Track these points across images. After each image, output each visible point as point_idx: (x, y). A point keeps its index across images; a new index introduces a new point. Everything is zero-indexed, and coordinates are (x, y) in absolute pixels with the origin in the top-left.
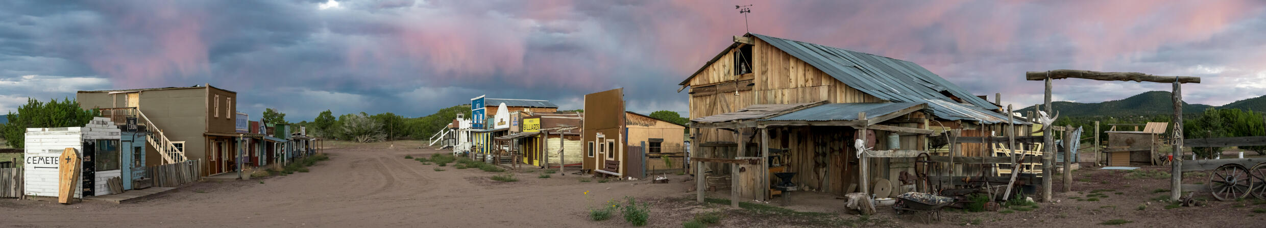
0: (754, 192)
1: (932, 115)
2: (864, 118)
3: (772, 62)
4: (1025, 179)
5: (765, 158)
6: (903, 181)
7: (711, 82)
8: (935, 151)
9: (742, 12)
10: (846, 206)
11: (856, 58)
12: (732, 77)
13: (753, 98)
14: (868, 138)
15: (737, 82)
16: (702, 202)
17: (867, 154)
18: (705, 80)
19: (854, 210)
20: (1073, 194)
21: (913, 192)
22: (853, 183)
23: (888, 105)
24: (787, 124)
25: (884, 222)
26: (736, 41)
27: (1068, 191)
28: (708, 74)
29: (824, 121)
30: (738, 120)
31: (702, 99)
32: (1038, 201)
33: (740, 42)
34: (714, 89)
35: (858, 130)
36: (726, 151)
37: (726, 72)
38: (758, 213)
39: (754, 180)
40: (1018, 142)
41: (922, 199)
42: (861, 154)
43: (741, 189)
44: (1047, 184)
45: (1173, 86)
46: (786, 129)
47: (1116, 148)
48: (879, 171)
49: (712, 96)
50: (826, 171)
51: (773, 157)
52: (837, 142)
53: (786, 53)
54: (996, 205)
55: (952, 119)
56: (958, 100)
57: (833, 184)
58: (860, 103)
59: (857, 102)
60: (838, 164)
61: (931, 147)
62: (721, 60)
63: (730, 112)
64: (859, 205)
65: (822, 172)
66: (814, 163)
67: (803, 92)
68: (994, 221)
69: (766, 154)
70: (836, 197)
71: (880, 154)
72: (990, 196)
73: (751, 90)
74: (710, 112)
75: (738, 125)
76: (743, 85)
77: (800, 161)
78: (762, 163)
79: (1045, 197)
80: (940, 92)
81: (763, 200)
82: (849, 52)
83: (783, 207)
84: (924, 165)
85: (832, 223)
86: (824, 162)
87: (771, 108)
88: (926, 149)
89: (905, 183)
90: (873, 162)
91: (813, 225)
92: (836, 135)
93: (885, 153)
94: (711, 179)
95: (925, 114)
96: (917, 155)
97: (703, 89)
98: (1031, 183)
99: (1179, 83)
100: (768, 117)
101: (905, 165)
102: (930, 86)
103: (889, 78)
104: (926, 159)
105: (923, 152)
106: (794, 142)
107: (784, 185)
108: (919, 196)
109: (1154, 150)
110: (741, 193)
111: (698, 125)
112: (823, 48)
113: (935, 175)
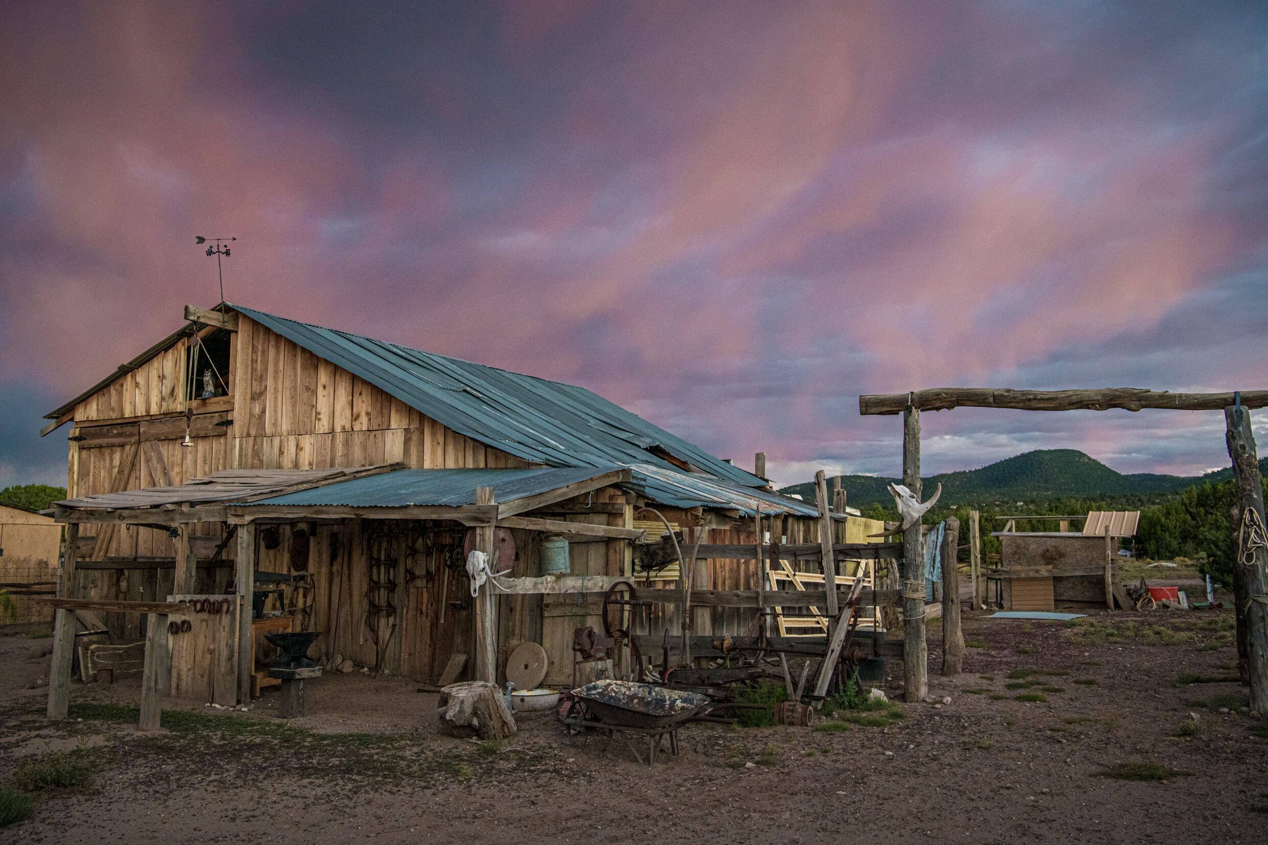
0: (211, 684)
1: (641, 495)
2: (489, 500)
3: (276, 372)
4: (860, 645)
5: (242, 597)
6: (582, 651)
7: (127, 414)
8: (648, 578)
9: (210, 253)
10: (442, 717)
11: (466, 374)
12: (180, 404)
13: (227, 454)
14: (499, 548)
15: (188, 415)
16: (60, 718)
17: (494, 586)
18: (113, 409)
19: (463, 727)
20: (972, 680)
21: (608, 681)
22: (458, 652)
23: (540, 473)
24: (302, 515)
25: (538, 759)
26: (192, 318)
27: (956, 672)
28: (120, 394)
29: (393, 508)
30: (179, 504)
31: (103, 454)
32: (896, 697)
33: (202, 320)
34: (134, 430)
35: (474, 528)
36: (151, 579)
37: (166, 391)
38: (216, 742)
39: (211, 652)
40: (841, 557)
41: (632, 698)
42: (482, 587)
43: (179, 674)
44: (918, 657)
45: (1227, 416)
46: (303, 526)
47: (1020, 569)
48: (518, 624)
49: (127, 447)
50: (394, 626)
51: (266, 595)
52: (422, 559)
53: (310, 353)
54: (805, 710)
55: (681, 504)
56: (683, 466)
57: (410, 654)
58: (476, 469)
59: (471, 467)
60: (424, 608)
61: (637, 568)
62: (156, 364)
63: (170, 484)
64: (475, 713)
65: (384, 627)
66: (366, 606)
67: (347, 443)
68: (810, 755)
69: (247, 587)
70: (421, 686)
71: (526, 585)
72: (790, 689)
73: (225, 435)
74: (121, 483)
75: (177, 516)
76: (208, 424)
77: (335, 605)
78: (235, 609)
79: (912, 689)
80: (646, 449)
81: (234, 703)
82: (453, 362)
83: (285, 721)
84: (622, 611)
85: (409, 767)
86: (389, 605)
87: (267, 478)
88: (628, 573)
89: (587, 657)
90: (505, 604)
91: (359, 773)
92: (420, 540)
93: (536, 584)
94: (104, 650)
95: (625, 493)
96: (607, 587)
97: (105, 429)
98: (876, 654)
99: (1244, 408)
100: (255, 498)
101: (581, 611)
102: (624, 435)
103: (537, 417)
104: (627, 597)
105: (621, 580)
106: (320, 554)
107: (288, 665)
108: (623, 690)
109: (1113, 575)
110: (178, 685)
111: (76, 515)
112: (395, 350)
113: (647, 633)
